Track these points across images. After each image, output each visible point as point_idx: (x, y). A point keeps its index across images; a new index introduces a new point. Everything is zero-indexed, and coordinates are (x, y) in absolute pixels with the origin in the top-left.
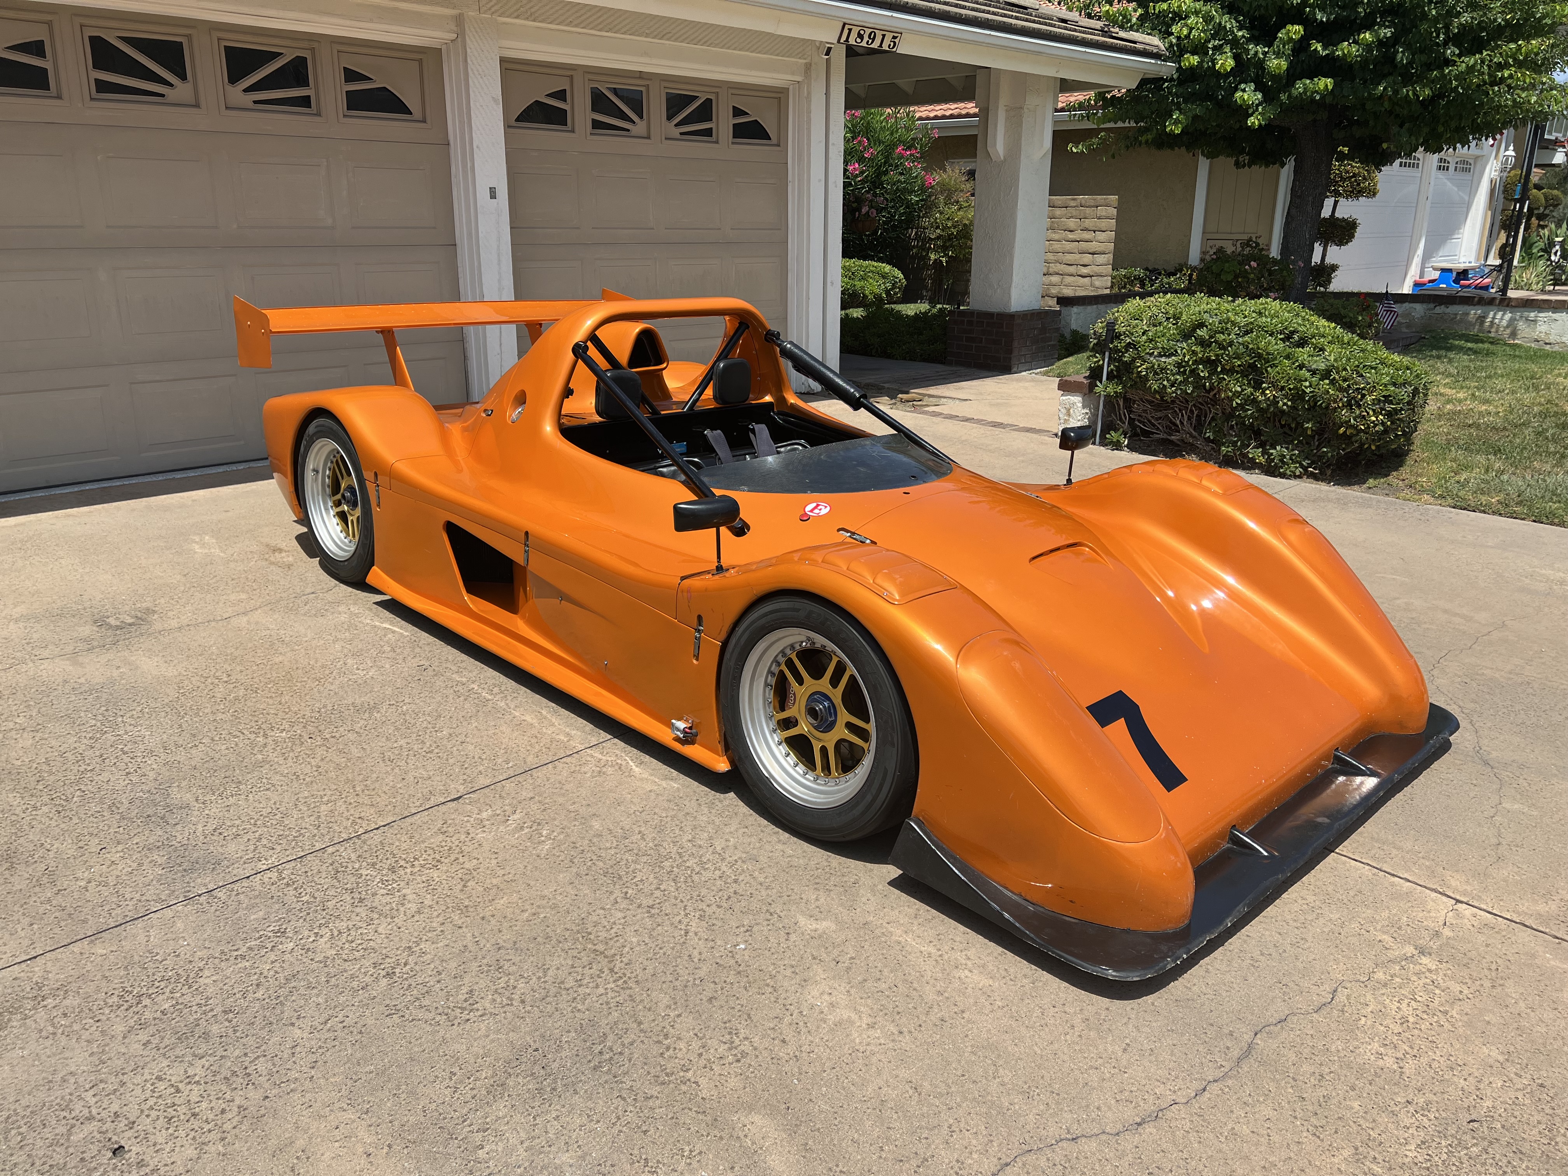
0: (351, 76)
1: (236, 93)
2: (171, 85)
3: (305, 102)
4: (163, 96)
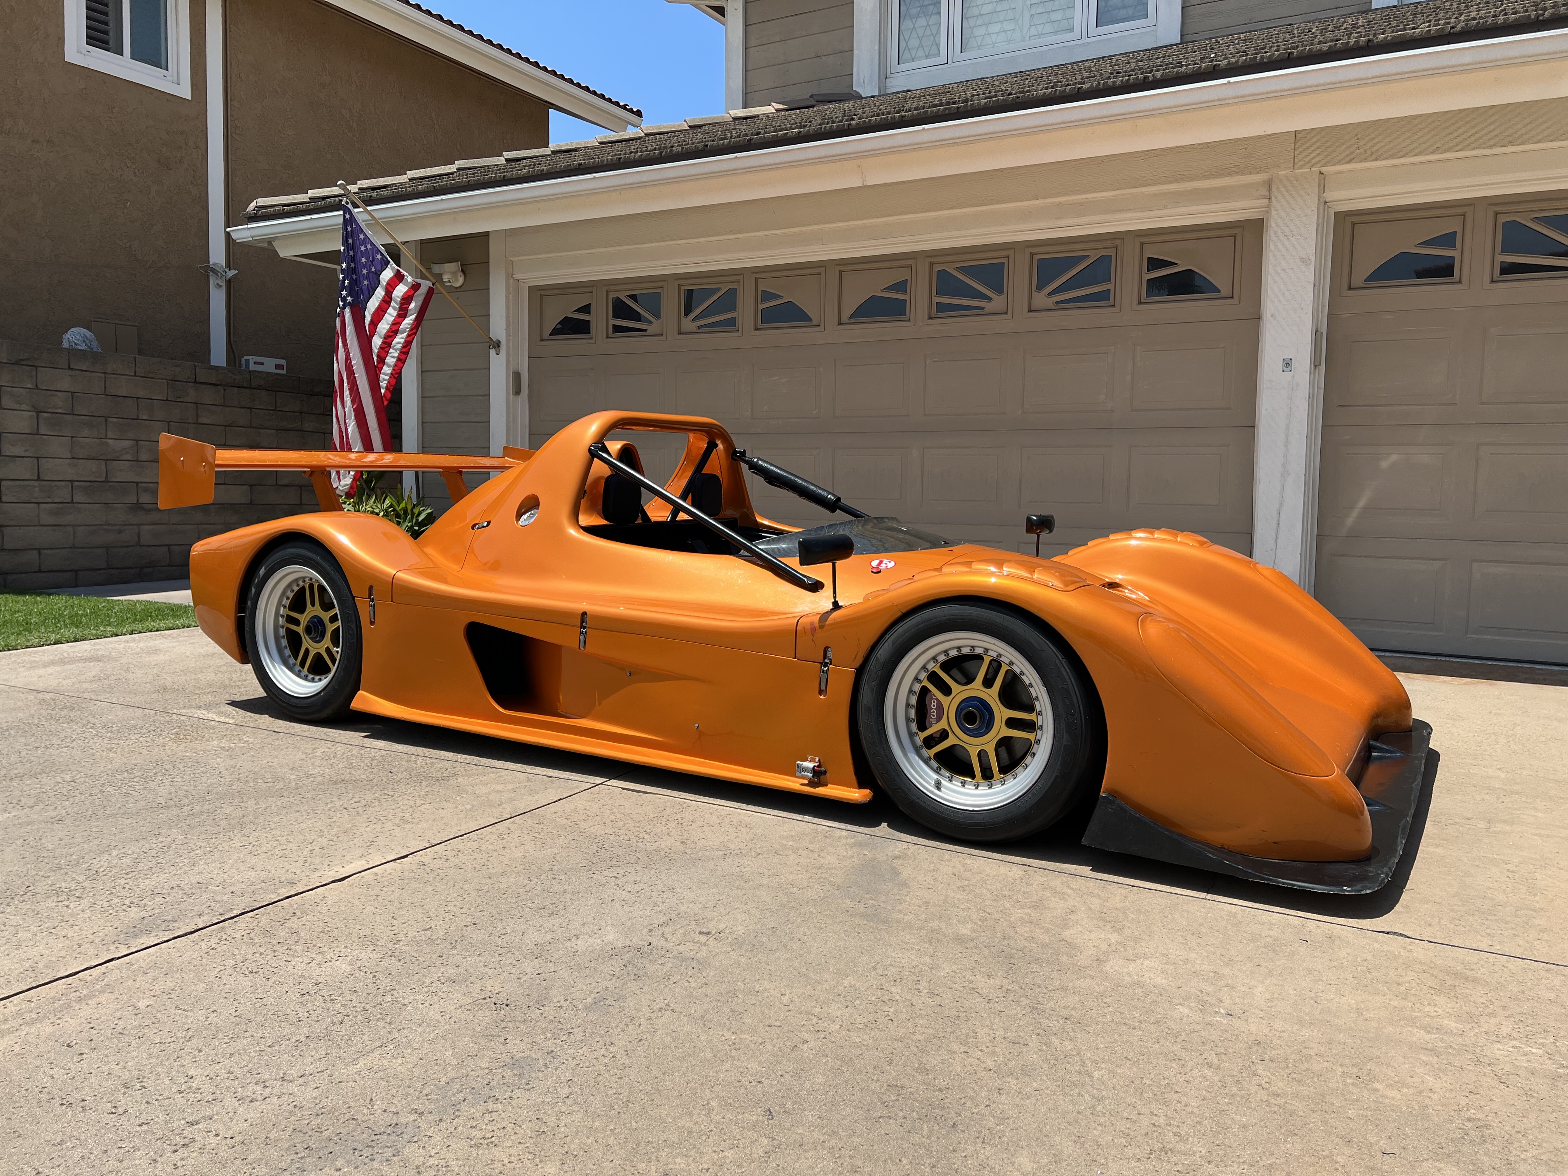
0: (1154, 264)
1: (1041, 299)
2: (990, 299)
3: (1104, 296)
4: (983, 308)
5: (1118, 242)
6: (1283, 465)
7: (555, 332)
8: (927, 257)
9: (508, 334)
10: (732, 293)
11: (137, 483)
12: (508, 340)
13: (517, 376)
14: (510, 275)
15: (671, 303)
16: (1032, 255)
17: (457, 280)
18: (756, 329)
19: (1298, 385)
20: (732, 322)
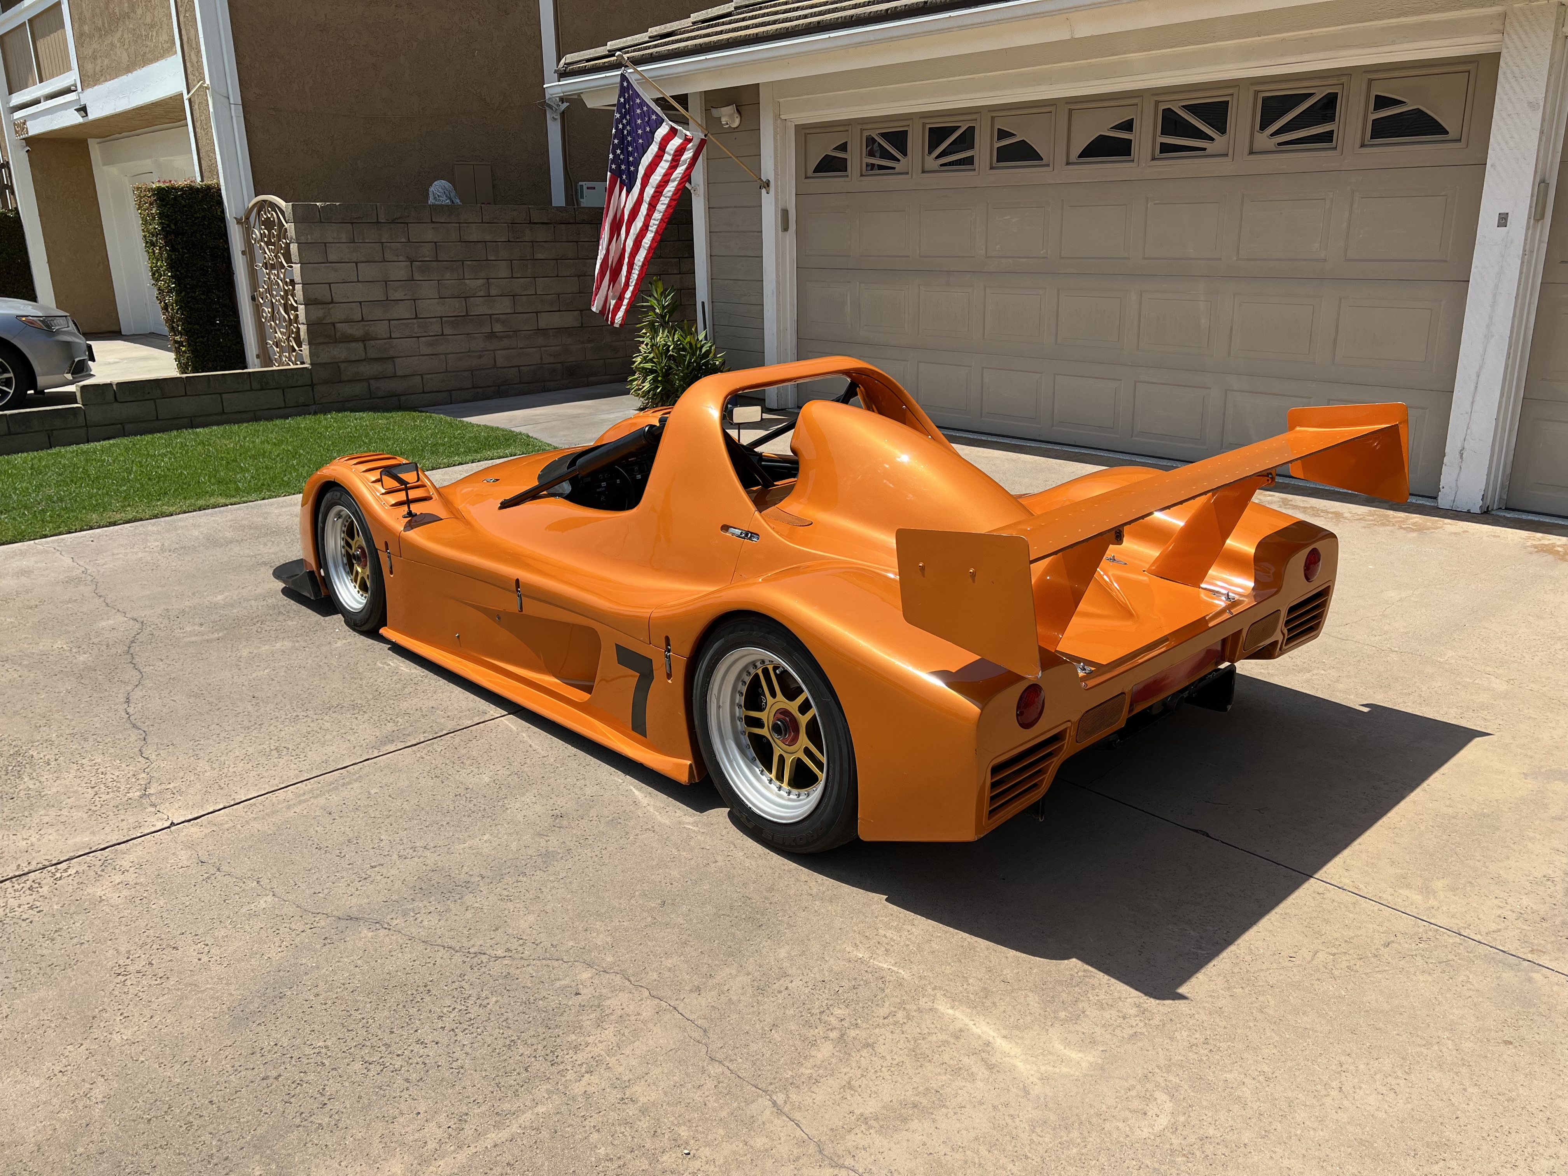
0: (1382, 102)
1: (1264, 140)
2: (1212, 139)
3: (1327, 137)
4: (1205, 149)
5: (1344, 79)
6: (1488, 327)
7: (818, 169)
8: (1153, 95)
9: (776, 174)
10: (971, 130)
11: (490, 315)
12: (776, 179)
13: (785, 213)
14: (777, 116)
15: (917, 141)
16: (1257, 92)
17: (734, 121)
18: (992, 168)
19: (1512, 242)
20: (969, 161)
